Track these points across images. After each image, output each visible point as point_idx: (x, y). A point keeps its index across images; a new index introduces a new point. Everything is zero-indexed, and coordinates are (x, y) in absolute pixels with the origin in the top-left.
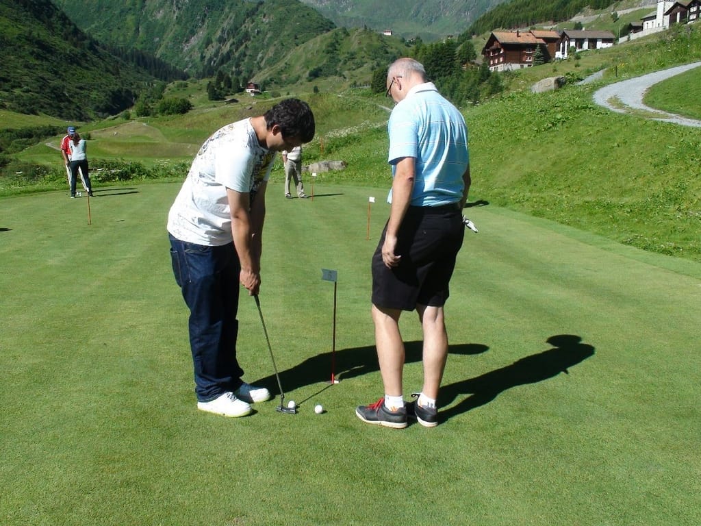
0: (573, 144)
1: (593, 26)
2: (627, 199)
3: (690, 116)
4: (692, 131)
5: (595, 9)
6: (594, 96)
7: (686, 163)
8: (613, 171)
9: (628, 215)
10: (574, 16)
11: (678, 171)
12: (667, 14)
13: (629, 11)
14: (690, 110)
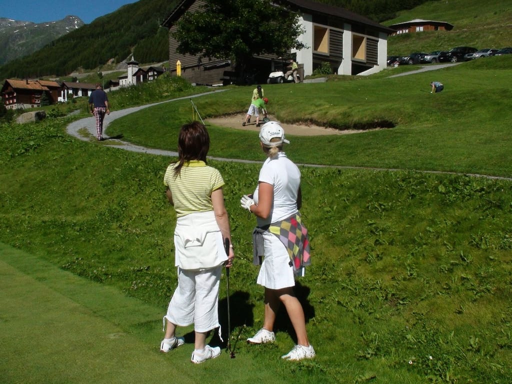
0: (40, 167)
1: (86, 81)
2: (79, 218)
3: (138, 143)
4: (135, 155)
5: (86, 69)
6: (67, 127)
7: (128, 183)
8: (71, 191)
9: (78, 233)
10: (71, 72)
11: (122, 191)
12: (134, 75)
13: (110, 72)
14: (137, 139)
